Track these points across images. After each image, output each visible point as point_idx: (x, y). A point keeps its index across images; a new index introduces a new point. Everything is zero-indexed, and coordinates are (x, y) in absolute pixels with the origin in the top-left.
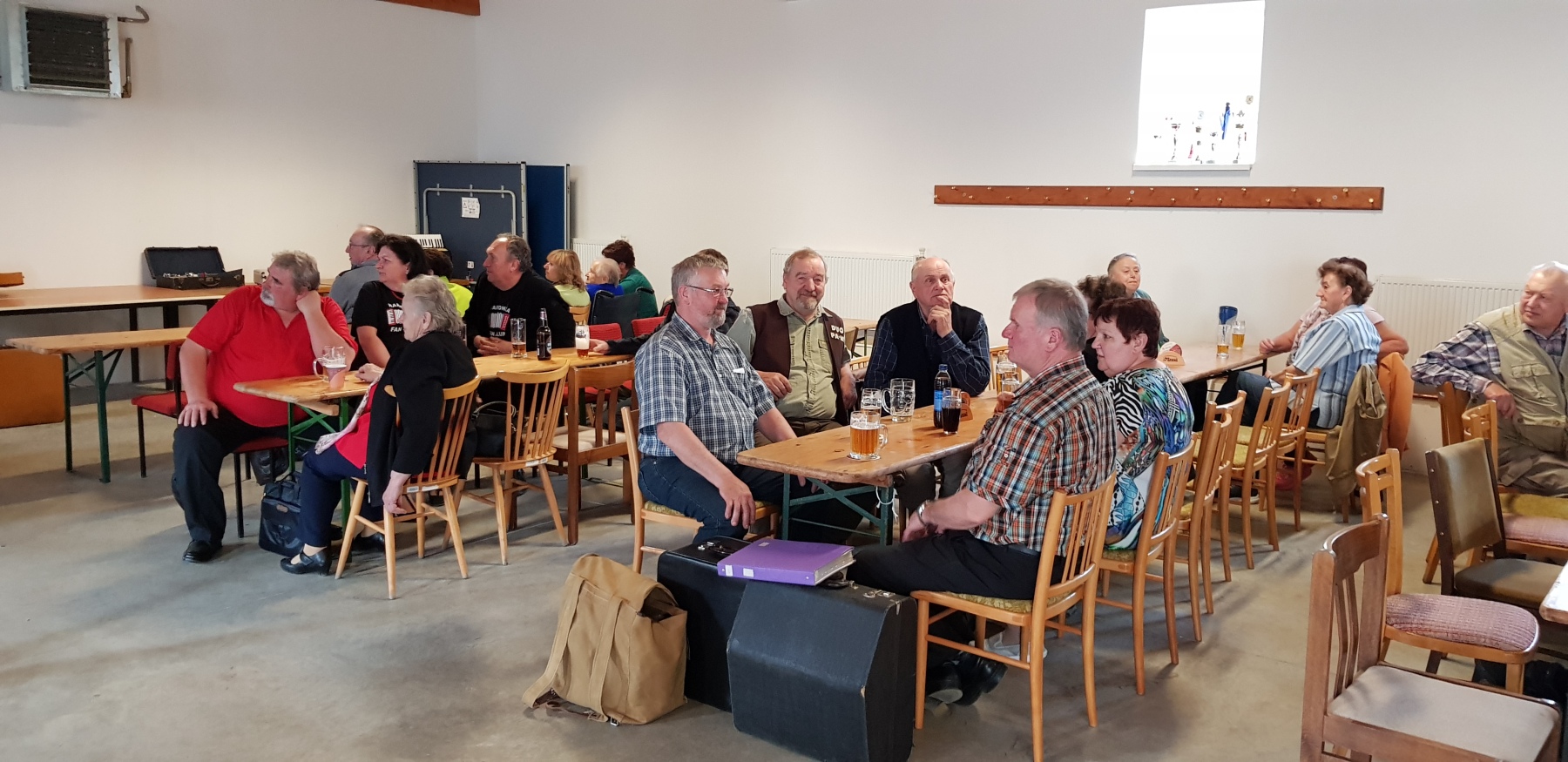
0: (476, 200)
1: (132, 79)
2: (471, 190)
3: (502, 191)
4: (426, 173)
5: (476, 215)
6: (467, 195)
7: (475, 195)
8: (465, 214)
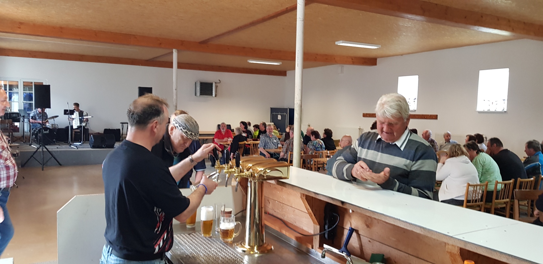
0: (280, 116)
1: (217, 94)
3: (285, 114)
4: (273, 110)
8: (279, 119)
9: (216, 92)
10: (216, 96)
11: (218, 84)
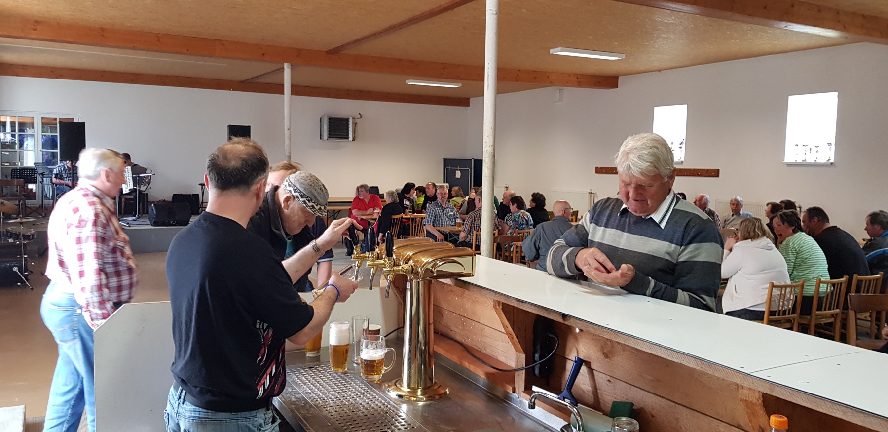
0: (459, 171)
1: (356, 135)
2: (459, 168)
3: (467, 168)
4: (447, 162)
5: (459, 177)
6: (457, 170)
7: (460, 170)
8: (457, 176)
9: (354, 132)
10: (354, 140)
11: (357, 121)
